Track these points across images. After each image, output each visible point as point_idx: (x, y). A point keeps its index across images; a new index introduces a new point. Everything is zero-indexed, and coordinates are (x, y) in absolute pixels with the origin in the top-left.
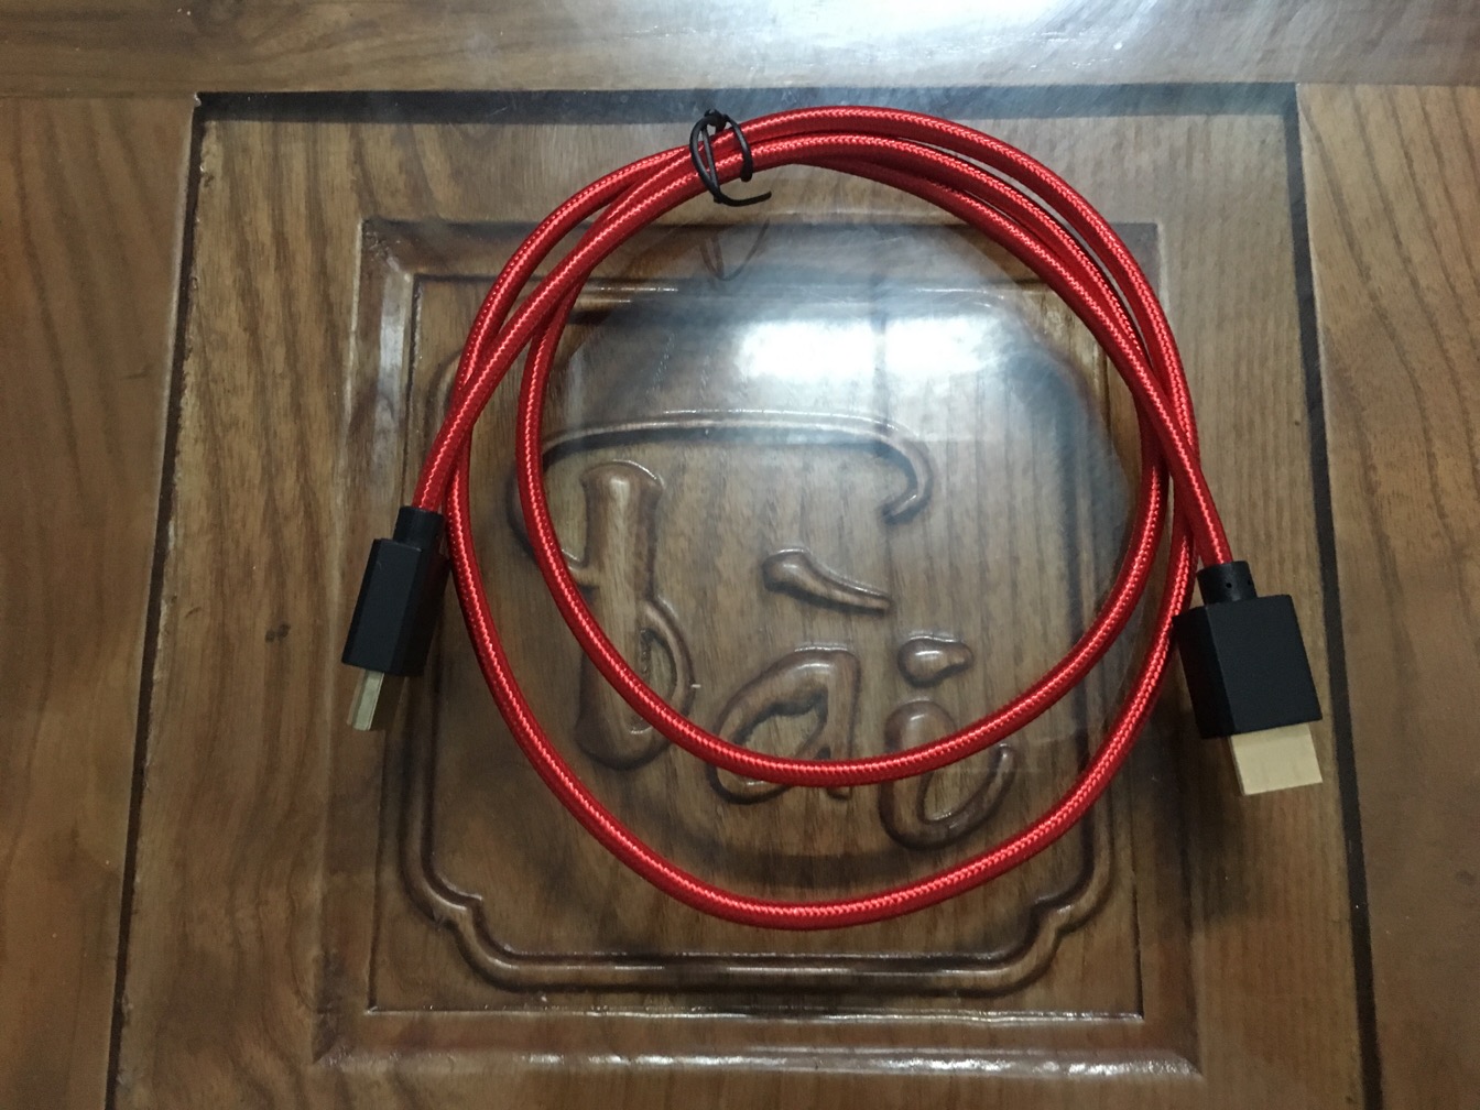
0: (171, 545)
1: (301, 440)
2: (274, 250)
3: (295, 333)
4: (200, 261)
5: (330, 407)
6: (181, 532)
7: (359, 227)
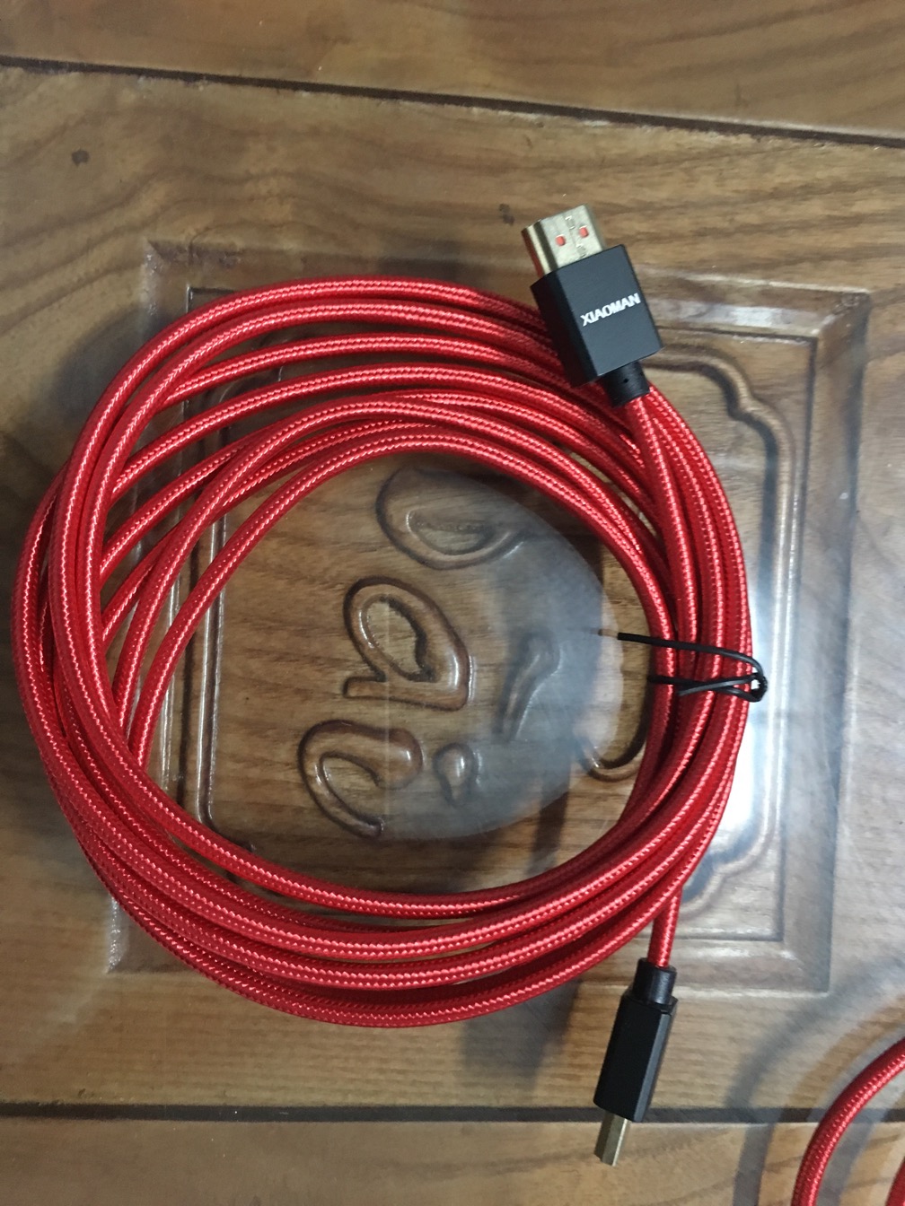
0: (588, 123)
1: (675, 236)
2: (847, 215)
3: (771, 232)
4: (839, 150)
5: (702, 261)
6: (598, 131)
7: (863, 290)
